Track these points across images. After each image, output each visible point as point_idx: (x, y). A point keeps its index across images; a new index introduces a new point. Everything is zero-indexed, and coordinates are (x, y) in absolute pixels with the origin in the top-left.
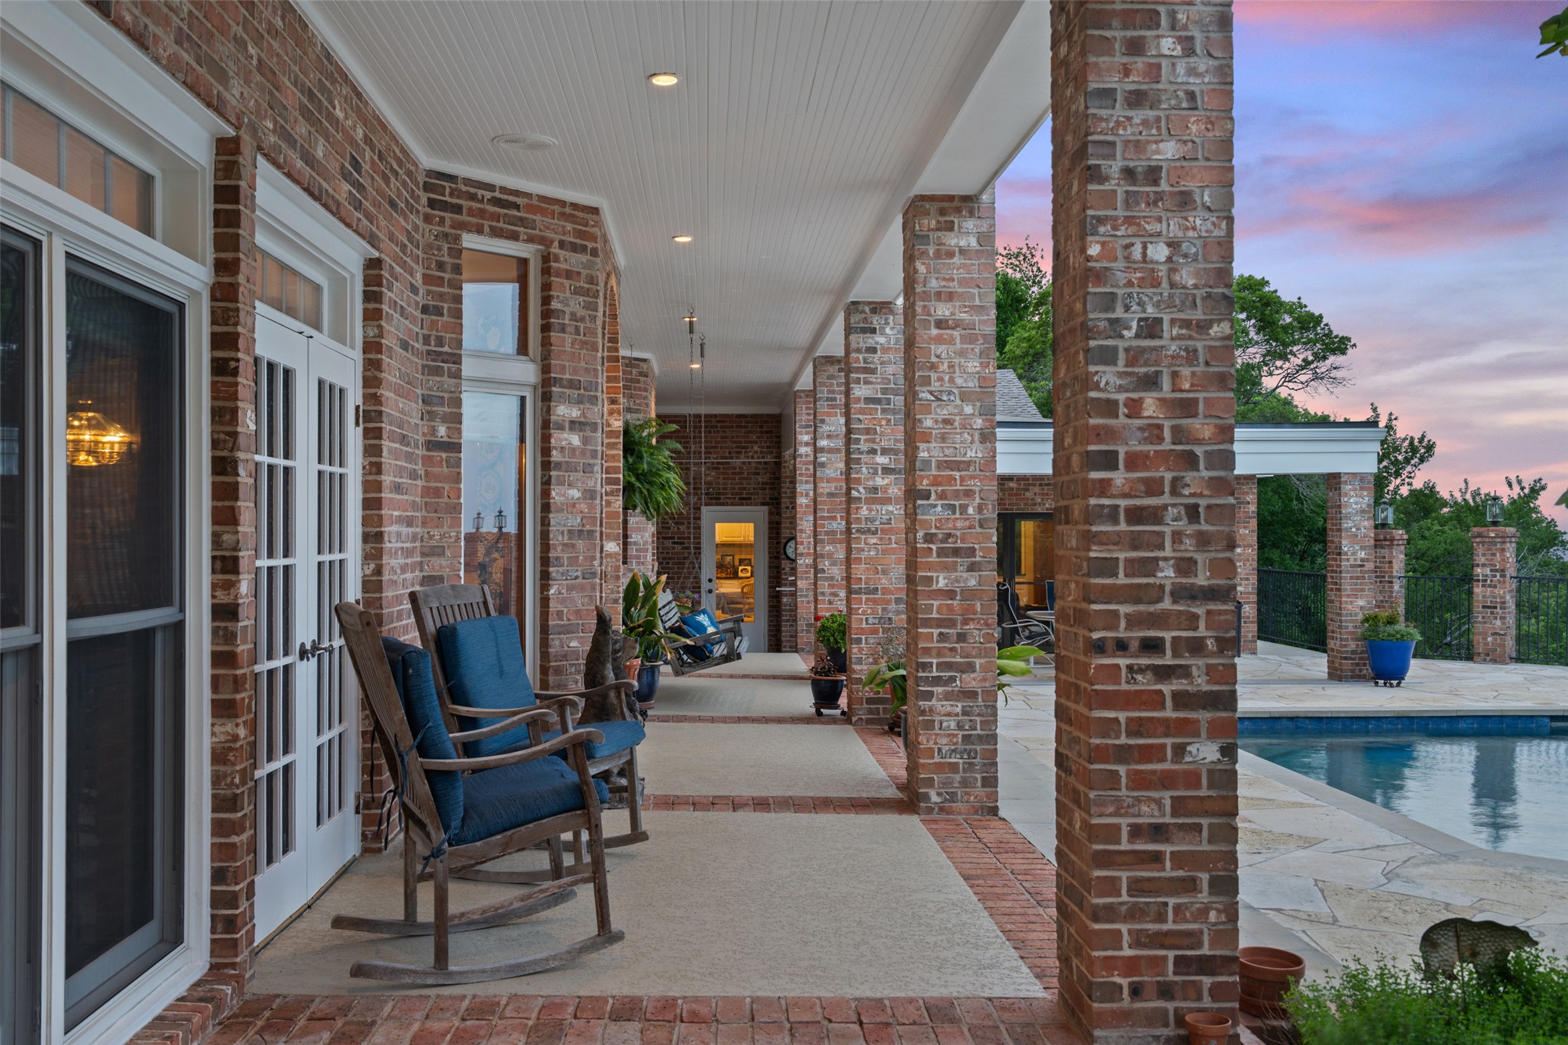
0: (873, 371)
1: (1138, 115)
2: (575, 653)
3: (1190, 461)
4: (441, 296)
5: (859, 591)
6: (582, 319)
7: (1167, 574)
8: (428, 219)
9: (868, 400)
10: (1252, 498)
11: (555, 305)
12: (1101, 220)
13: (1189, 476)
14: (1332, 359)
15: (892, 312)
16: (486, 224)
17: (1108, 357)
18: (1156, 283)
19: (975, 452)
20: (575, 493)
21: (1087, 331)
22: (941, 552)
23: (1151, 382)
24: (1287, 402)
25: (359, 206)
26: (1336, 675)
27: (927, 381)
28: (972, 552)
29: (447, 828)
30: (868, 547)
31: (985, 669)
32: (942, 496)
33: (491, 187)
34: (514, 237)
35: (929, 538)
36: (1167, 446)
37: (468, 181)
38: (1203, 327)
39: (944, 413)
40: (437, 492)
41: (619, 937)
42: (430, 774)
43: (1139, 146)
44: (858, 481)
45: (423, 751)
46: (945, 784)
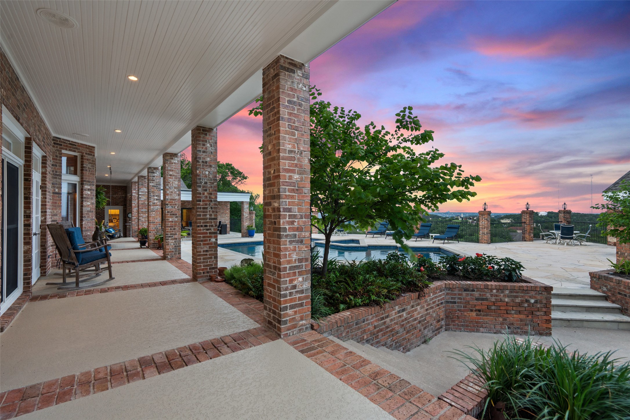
0: (154, 181)
1: (204, 154)
2: (89, 235)
3: (211, 201)
4: (57, 162)
5: (151, 223)
6: (91, 169)
7: (208, 216)
8: (53, 146)
9: (153, 186)
10: (229, 205)
11: (84, 165)
12: (199, 168)
13: (211, 203)
14: (245, 180)
15: (158, 169)
16: (68, 148)
17: (200, 186)
18: (207, 177)
19: (177, 197)
20: (89, 203)
21: (197, 183)
22: (170, 215)
23: (206, 190)
24: (236, 188)
25: (44, 146)
26: (243, 236)
27: (168, 185)
28: (176, 214)
29: (79, 262)
30: (153, 214)
31: (178, 234)
32: (170, 205)
33: (69, 141)
34: (75, 151)
35: (168, 212)
36: (208, 199)
37: (63, 139)
38: (213, 183)
39: (171, 191)
40: (56, 203)
41: (114, 278)
42: (75, 253)
43: (204, 158)
44: (151, 201)
45: (74, 249)
46: (171, 255)
